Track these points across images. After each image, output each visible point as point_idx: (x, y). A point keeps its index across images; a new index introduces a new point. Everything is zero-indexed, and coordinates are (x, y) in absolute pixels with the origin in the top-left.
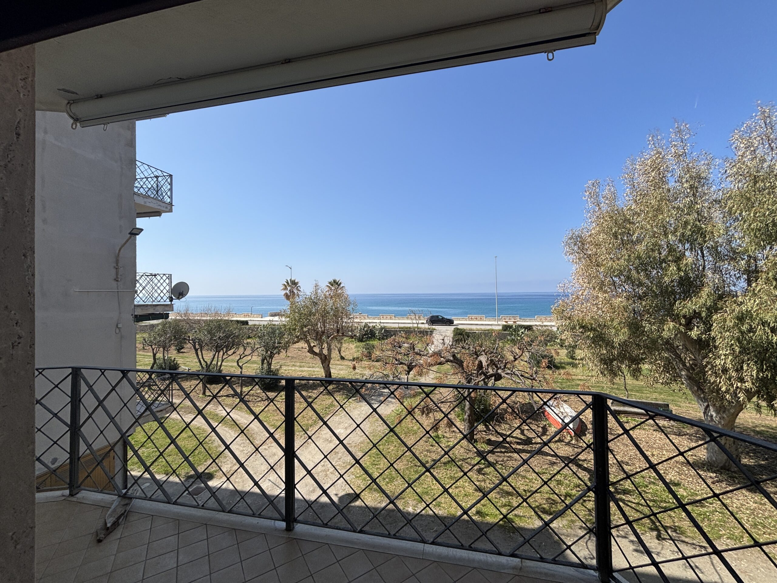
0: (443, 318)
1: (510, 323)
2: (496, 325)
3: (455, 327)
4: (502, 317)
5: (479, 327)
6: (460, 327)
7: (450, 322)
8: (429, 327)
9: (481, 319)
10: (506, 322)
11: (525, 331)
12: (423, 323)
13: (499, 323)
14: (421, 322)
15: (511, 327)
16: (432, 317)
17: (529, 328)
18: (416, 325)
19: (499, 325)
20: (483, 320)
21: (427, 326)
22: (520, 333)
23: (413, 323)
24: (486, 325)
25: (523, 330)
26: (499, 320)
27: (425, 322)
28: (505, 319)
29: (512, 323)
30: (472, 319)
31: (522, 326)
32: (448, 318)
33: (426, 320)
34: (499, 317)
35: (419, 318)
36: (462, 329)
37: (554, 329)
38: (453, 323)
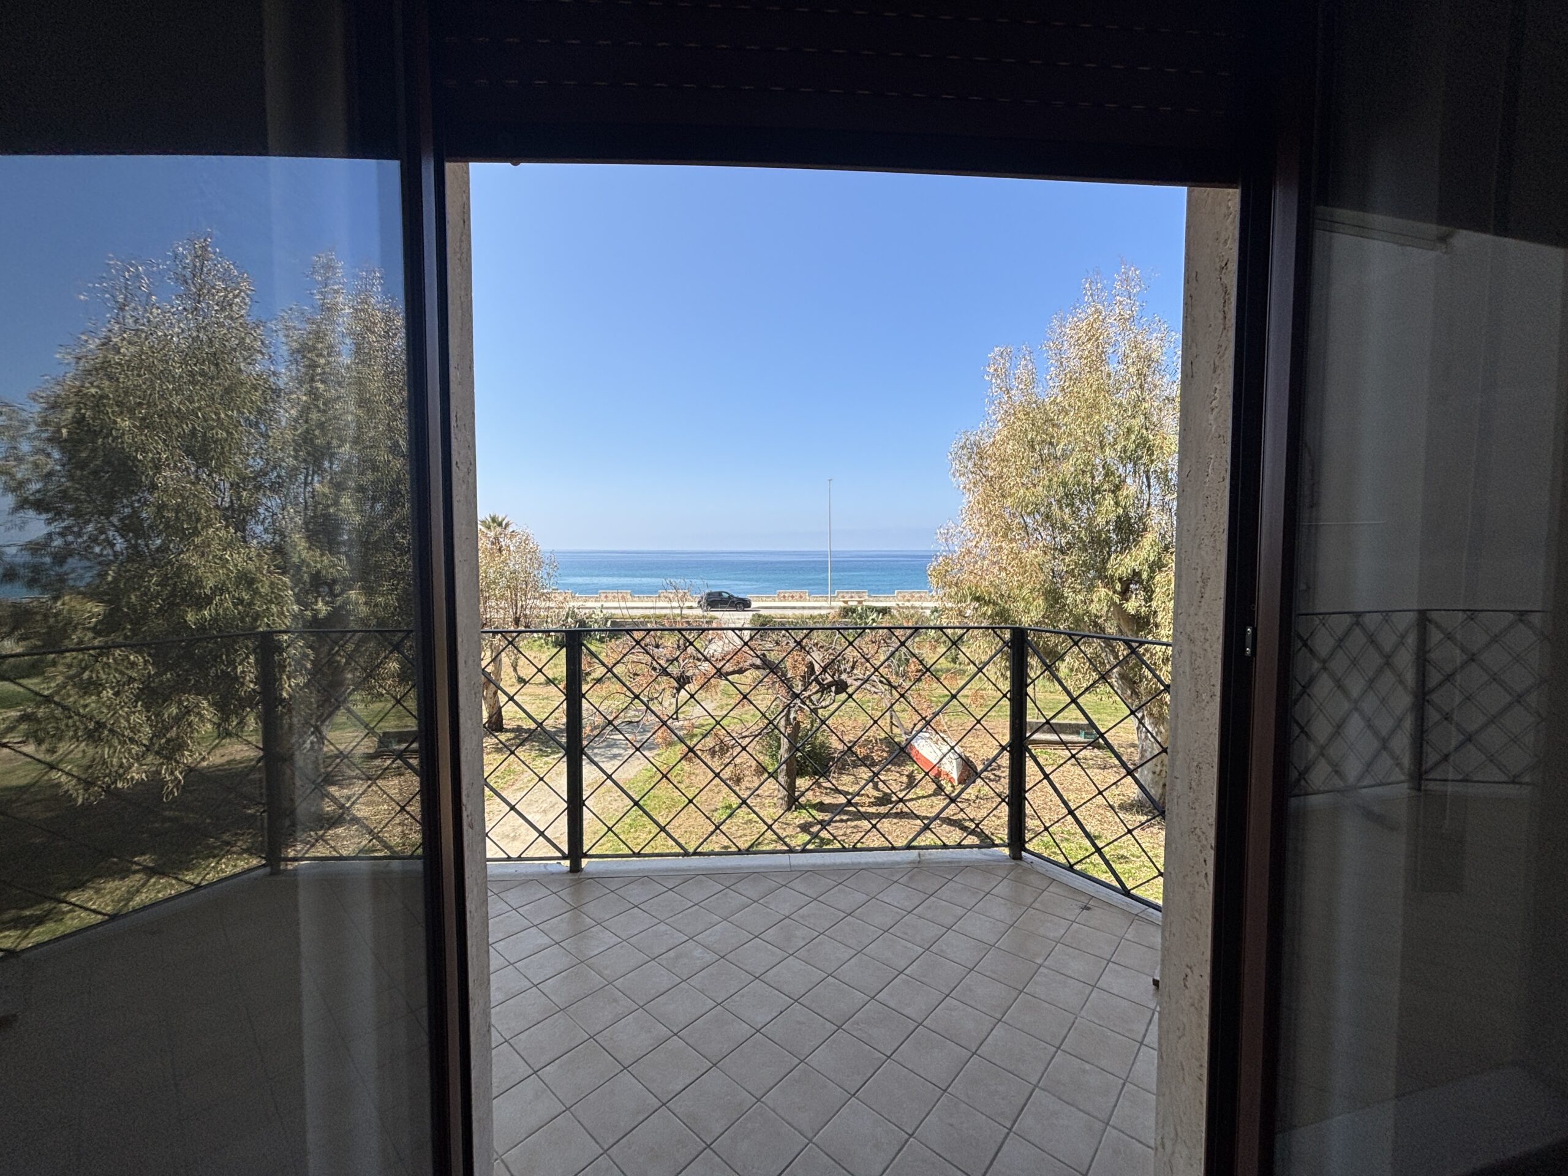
0: (731, 597)
1: (852, 604)
2: (828, 608)
3: (754, 612)
4: (838, 593)
5: (798, 612)
6: (763, 612)
7: (745, 605)
8: (705, 613)
9: (801, 597)
10: (846, 602)
11: (878, 617)
12: (691, 608)
13: (834, 604)
14: (687, 604)
15: (853, 610)
16: (709, 594)
17: (885, 611)
18: (678, 611)
19: (832, 608)
20: (805, 600)
21: (699, 612)
22: (869, 621)
23: (672, 608)
24: (810, 608)
25: (875, 615)
26: (833, 599)
27: (695, 605)
28: (843, 597)
29: (855, 603)
30: (784, 597)
31: (872, 609)
32: (740, 596)
33: (697, 600)
34: (833, 592)
35: (683, 598)
36: (767, 617)
37: (928, 612)
38: (749, 607)
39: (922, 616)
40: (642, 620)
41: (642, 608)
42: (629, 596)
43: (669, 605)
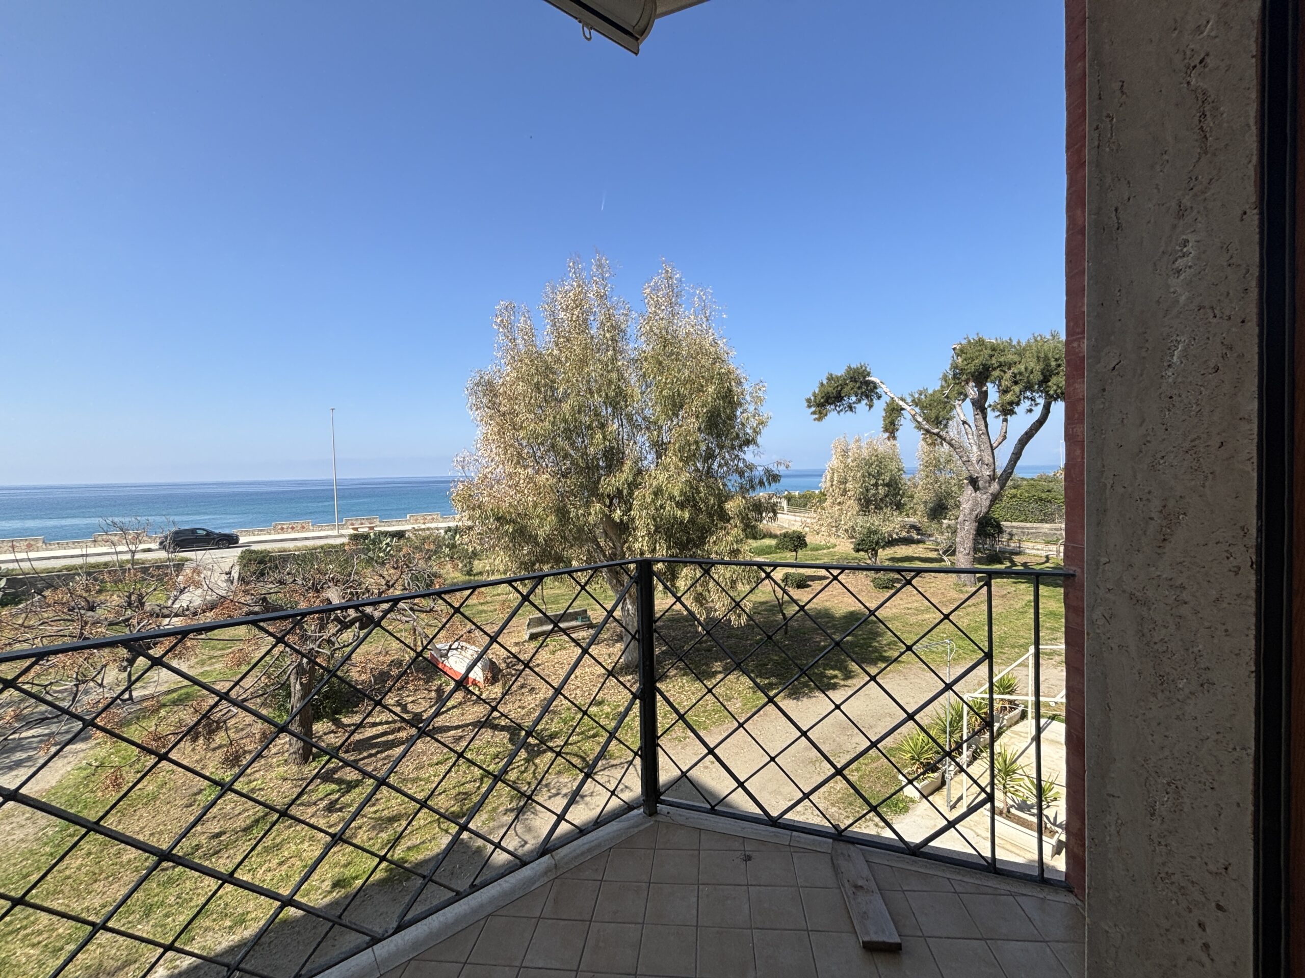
0: (210, 533)
1: (363, 530)
2: (336, 537)
3: (244, 549)
4: (347, 521)
5: (300, 544)
6: (255, 547)
7: (230, 541)
8: (172, 556)
9: (303, 527)
10: (356, 529)
11: (391, 541)
12: (149, 550)
14: (143, 546)
15: (365, 537)
16: (177, 533)
17: (400, 535)
18: (128, 556)
19: (341, 536)
20: (308, 530)
21: (163, 555)
22: (383, 545)
23: (117, 553)
24: (314, 538)
25: (389, 540)
26: (342, 527)
27: (156, 546)
28: (352, 524)
29: (367, 529)
30: (282, 529)
31: (386, 534)
32: (223, 531)
33: (159, 541)
34: (340, 520)
35: (137, 539)
36: (262, 552)
37: (442, 532)
38: (237, 542)
39: (438, 536)
40: (65, 572)
41: (65, 557)
42: (40, 544)
43: (113, 550)
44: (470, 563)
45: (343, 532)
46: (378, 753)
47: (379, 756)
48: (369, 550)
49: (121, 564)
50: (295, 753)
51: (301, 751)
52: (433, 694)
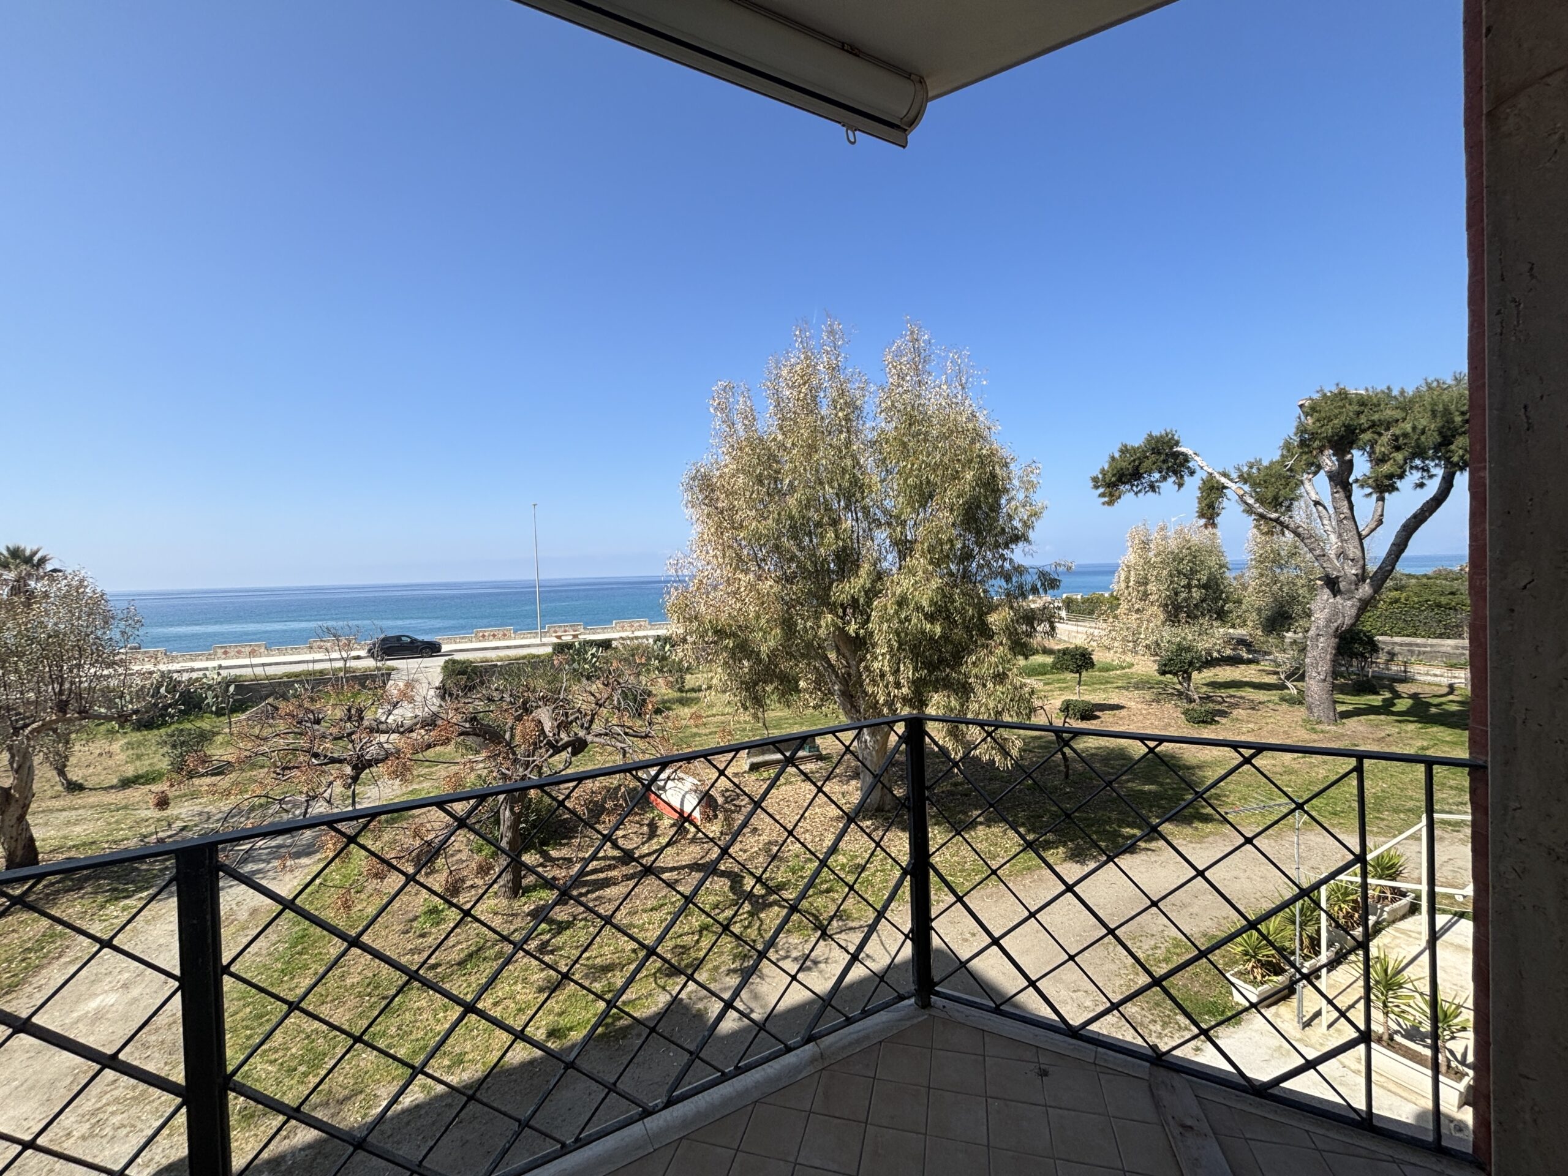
0: (414, 641)
1: (567, 638)
2: (538, 645)
3: (447, 658)
4: (550, 628)
5: (502, 653)
6: (458, 657)
7: (432, 649)
8: (380, 664)
9: (505, 635)
10: (559, 637)
11: (597, 651)
12: (358, 658)
14: (354, 653)
15: (570, 646)
16: (384, 640)
17: (606, 644)
18: (340, 664)
19: (544, 645)
20: (510, 638)
21: (370, 663)
22: (589, 656)
23: (331, 660)
24: (516, 647)
25: (594, 650)
26: (544, 634)
27: (363, 653)
28: (555, 632)
29: (571, 638)
30: (484, 636)
31: (591, 643)
32: (426, 639)
33: (367, 648)
34: (543, 627)
35: (348, 646)
36: (464, 662)
37: (651, 641)
38: (439, 651)
39: (647, 647)
40: (285, 679)
41: (284, 663)
42: (262, 650)
43: (327, 657)
44: (681, 677)
45: (545, 640)
46: (588, 892)
47: (589, 896)
48: (574, 661)
49: (335, 671)
50: (504, 886)
51: (510, 885)
52: (645, 829)
